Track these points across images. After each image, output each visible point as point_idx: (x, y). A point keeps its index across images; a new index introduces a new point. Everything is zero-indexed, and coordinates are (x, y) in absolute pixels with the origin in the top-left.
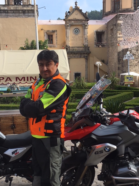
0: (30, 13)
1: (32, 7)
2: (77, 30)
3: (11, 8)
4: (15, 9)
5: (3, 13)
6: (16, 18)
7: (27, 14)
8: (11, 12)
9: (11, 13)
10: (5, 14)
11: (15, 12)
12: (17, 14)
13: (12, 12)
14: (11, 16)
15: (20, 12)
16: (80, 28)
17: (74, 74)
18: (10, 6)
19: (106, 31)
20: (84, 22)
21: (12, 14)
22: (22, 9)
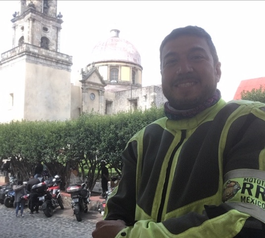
0: (64, 64)
1: (67, 57)
2: (93, 95)
3: (42, 52)
5: (32, 56)
7: (59, 65)
8: (42, 57)
9: (42, 59)
10: (34, 58)
12: (49, 63)
13: (44, 58)
14: (41, 63)
15: (54, 60)
21: (42, 61)
22: (55, 57)
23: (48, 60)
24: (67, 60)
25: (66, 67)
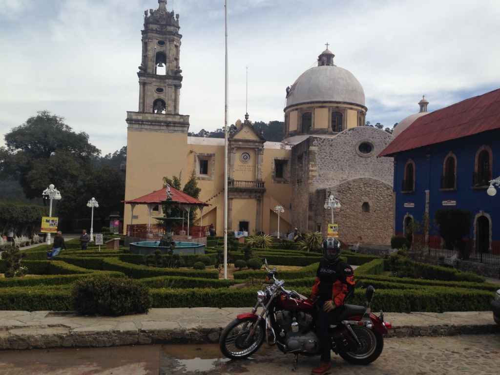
0: (177, 126)
1: (181, 118)
2: (247, 155)
3: (148, 117)
4: (153, 119)
5: (135, 124)
6: (155, 133)
7: (171, 128)
8: (147, 123)
9: (147, 125)
11: (154, 123)
12: (157, 128)
13: (150, 123)
14: (146, 129)
15: (162, 124)
16: (252, 154)
17: (238, 223)
18: (147, 115)
19: (290, 160)
20: (257, 144)
21: (148, 127)
22: (165, 120)
23: (155, 125)
24: (182, 120)
25: (181, 129)
